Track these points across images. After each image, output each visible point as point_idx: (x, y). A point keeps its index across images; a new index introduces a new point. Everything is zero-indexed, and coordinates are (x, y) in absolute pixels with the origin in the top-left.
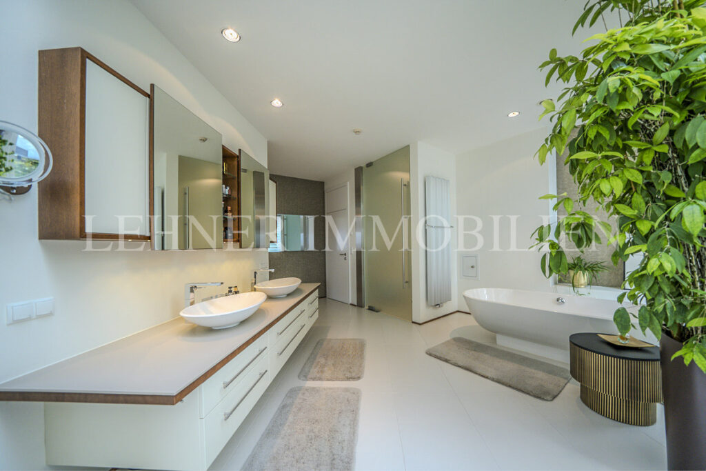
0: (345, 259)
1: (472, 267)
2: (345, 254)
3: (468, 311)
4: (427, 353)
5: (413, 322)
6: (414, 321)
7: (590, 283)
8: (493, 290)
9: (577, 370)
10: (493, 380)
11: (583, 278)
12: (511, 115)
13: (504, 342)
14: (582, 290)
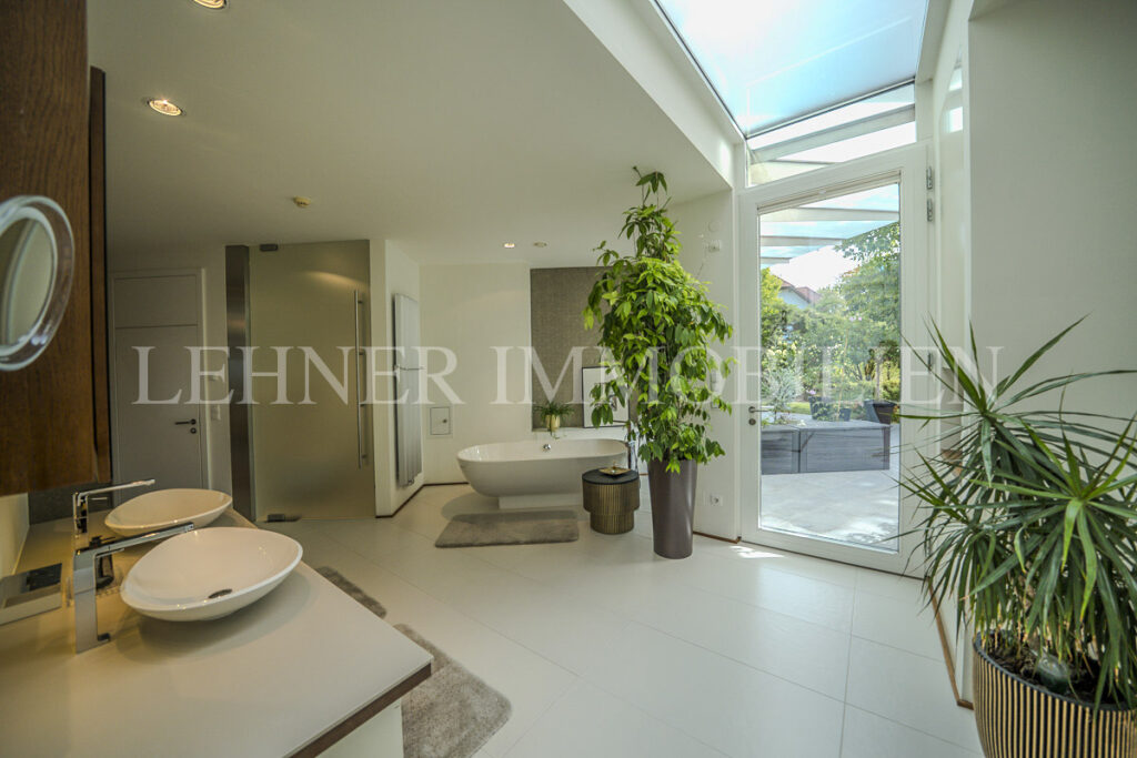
0: (193, 431)
1: (445, 421)
2: (194, 422)
3: (465, 480)
4: (438, 546)
5: (378, 517)
6: (379, 513)
7: (563, 425)
8: (486, 446)
9: (590, 502)
10: (527, 543)
11: (556, 422)
12: (506, 246)
13: (507, 504)
14: (559, 433)
